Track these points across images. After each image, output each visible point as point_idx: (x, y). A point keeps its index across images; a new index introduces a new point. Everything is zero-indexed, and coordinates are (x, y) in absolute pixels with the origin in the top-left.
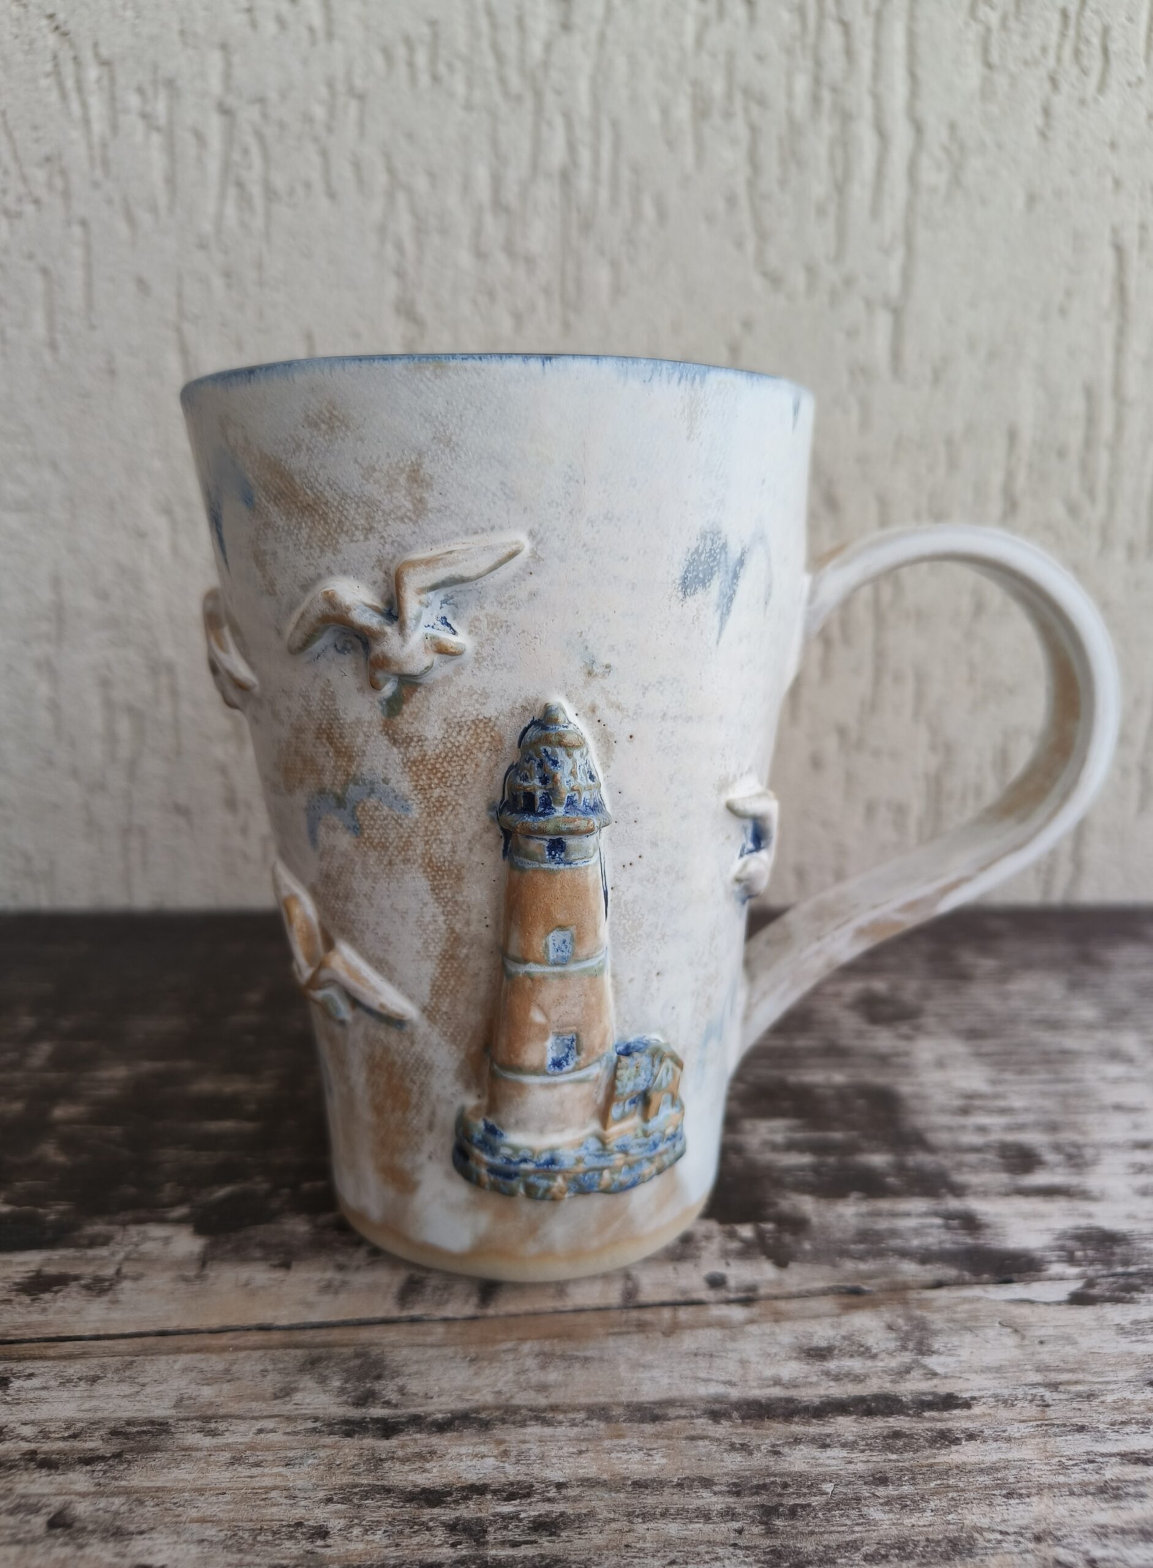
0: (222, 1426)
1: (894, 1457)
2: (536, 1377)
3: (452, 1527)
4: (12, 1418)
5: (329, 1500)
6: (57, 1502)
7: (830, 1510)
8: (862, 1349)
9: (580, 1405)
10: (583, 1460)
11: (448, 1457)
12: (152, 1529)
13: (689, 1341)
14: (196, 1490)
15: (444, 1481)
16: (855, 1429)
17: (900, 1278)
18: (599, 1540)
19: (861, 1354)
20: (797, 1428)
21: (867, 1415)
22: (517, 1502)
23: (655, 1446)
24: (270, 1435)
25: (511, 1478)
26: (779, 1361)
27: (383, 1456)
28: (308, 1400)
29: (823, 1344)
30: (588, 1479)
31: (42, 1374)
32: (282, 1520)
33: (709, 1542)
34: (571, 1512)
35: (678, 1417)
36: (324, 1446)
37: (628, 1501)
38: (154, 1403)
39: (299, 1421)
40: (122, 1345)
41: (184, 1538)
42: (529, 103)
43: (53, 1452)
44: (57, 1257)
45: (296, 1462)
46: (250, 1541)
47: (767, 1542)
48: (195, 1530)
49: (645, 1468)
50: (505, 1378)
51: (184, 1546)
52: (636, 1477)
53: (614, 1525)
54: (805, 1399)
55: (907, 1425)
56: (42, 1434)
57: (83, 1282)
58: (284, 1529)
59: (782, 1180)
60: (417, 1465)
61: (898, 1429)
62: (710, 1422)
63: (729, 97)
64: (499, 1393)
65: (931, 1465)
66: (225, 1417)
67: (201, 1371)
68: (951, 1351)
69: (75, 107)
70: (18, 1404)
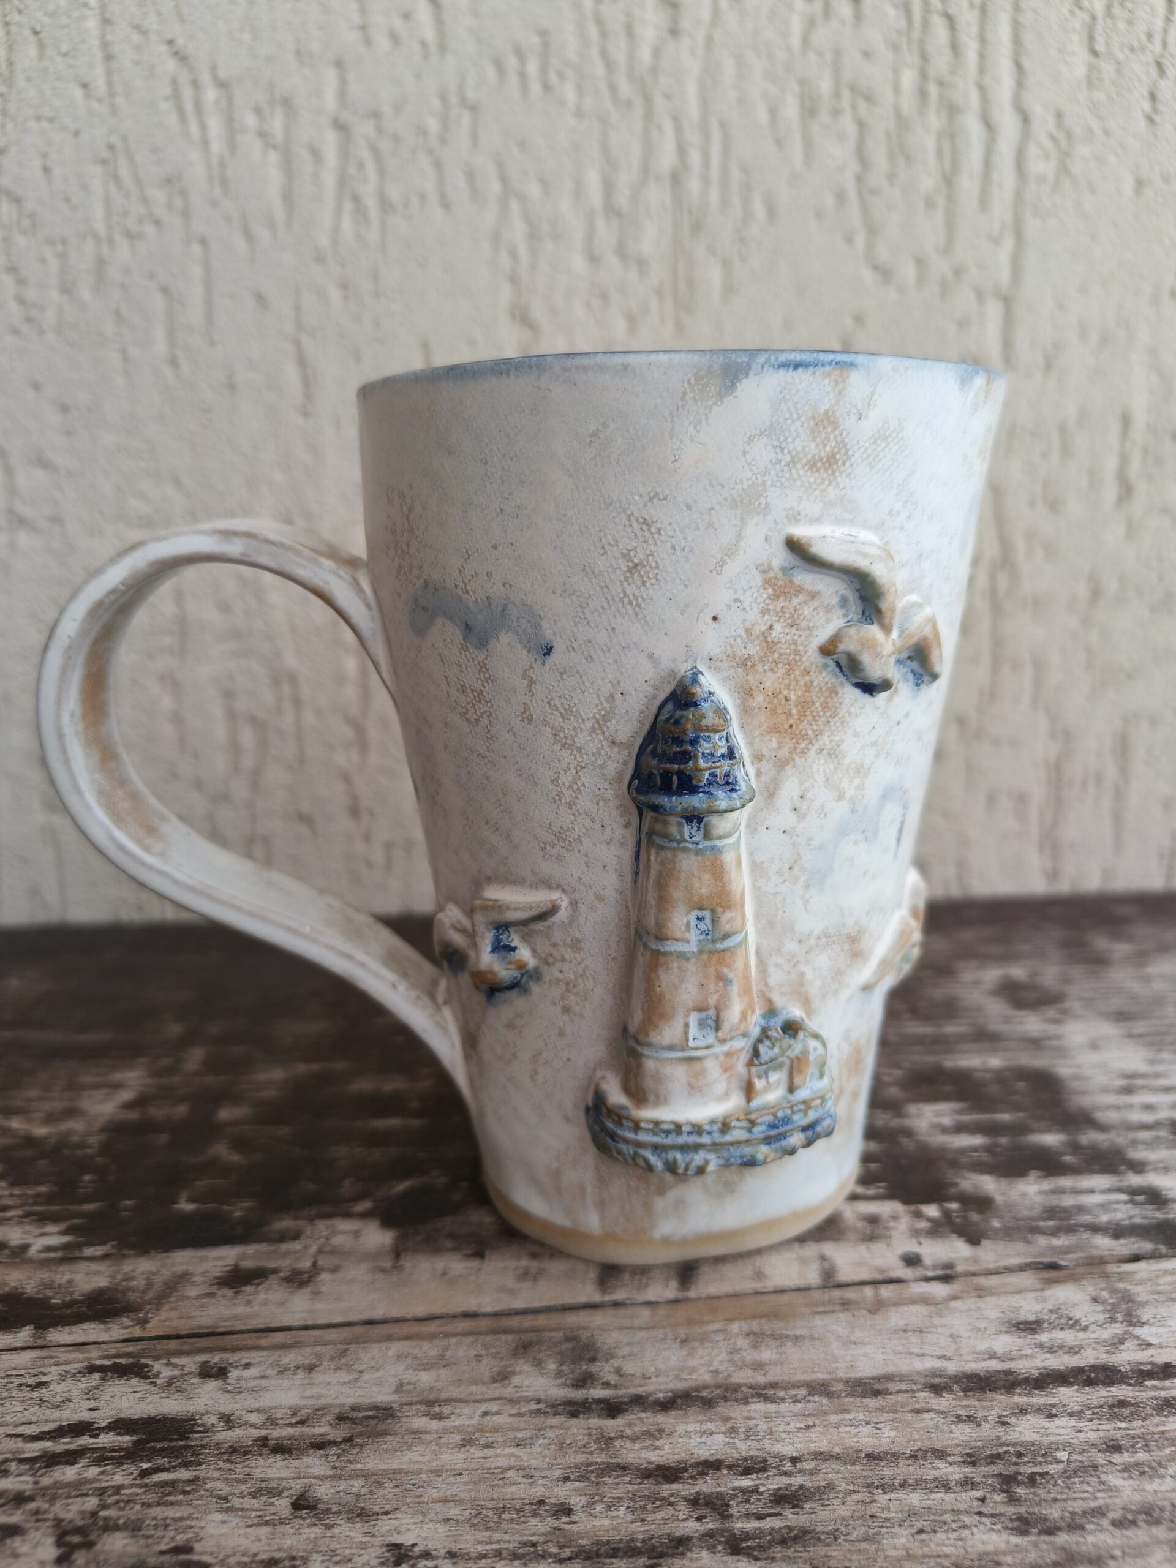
0: (446, 1410)
1: (1123, 1425)
2: (750, 1356)
3: (694, 1502)
4: (237, 1406)
5: (566, 1479)
6: (297, 1486)
7: (1069, 1478)
8: (1071, 1322)
9: (800, 1382)
10: (813, 1434)
11: (677, 1434)
12: (397, 1509)
13: (896, 1318)
14: (432, 1472)
15: (677, 1457)
16: (1078, 1399)
17: (1096, 1253)
18: (843, 1511)
19: (1072, 1327)
20: (1020, 1399)
21: (1088, 1386)
22: (754, 1476)
23: (881, 1419)
24: (496, 1418)
25: (744, 1454)
26: (990, 1335)
27: (612, 1435)
28: (527, 1383)
29: (1032, 1318)
30: (821, 1453)
31: (259, 1363)
32: (524, 1499)
33: (954, 1511)
34: (810, 1485)
35: (899, 1392)
36: (552, 1427)
37: (865, 1473)
38: (375, 1389)
39: (523, 1404)
40: (332, 1334)
41: (429, 1517)
42: (639, 109)
43: (284, 1438)
44: (251, 1252)
45: (527, 1442)
46: (496, 1520)
47: (1011, 1510)
48: (439, 1510)
49: (876, 1441)
50: (720, 1358)
51: (431, 1525)
52: (869, 1450)
53: (855, 1497)
54: (1024, 1371)
55: (1131, 1394)
56: (269, 1421)
57: (282, 1275)
58: (527, 1507)
59: (956, 1161)
60: (647, 1443)
61: (1122, 1398)
62: (933, 1395)
63: (837, 95)
64: (716, 1372)
65: (1163, 1433)
66: (448, 1401)
67: (416, 1357)
68: (1161, 1322)
69: (194, 129)
70: (241, 1392)
